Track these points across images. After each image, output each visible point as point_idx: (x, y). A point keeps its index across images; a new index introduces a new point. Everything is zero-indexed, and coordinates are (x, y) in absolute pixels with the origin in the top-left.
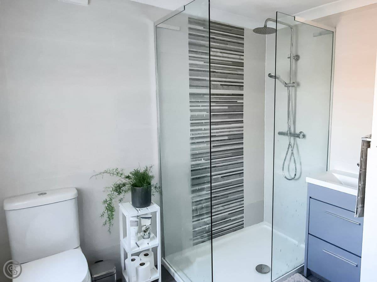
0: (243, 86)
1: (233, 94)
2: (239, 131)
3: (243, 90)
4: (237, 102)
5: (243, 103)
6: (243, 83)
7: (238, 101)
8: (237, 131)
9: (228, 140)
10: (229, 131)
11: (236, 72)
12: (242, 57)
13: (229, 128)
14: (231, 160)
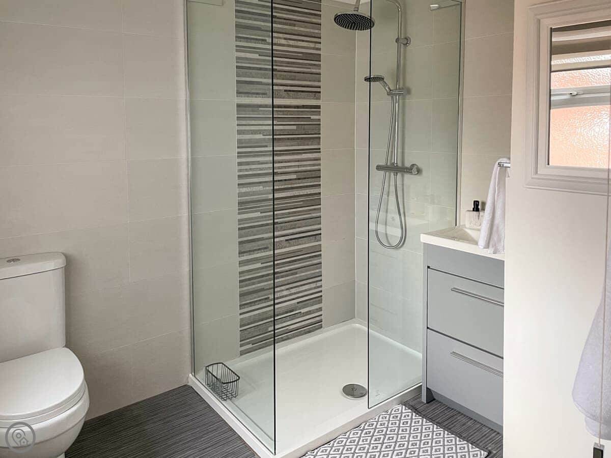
0: (320, 92)
1: (303, 106)
2: (314, 165)
3: (319, 98)
4: (310, 118)
5: (319, 120)
6: (320, 87)
7: (313, 117)
8: (310, 165)
9: (295, 179)
10: (298, 166)
11: (309, 70)
12: (318, 46)
13: (298, 161)
14: (302, 213)
